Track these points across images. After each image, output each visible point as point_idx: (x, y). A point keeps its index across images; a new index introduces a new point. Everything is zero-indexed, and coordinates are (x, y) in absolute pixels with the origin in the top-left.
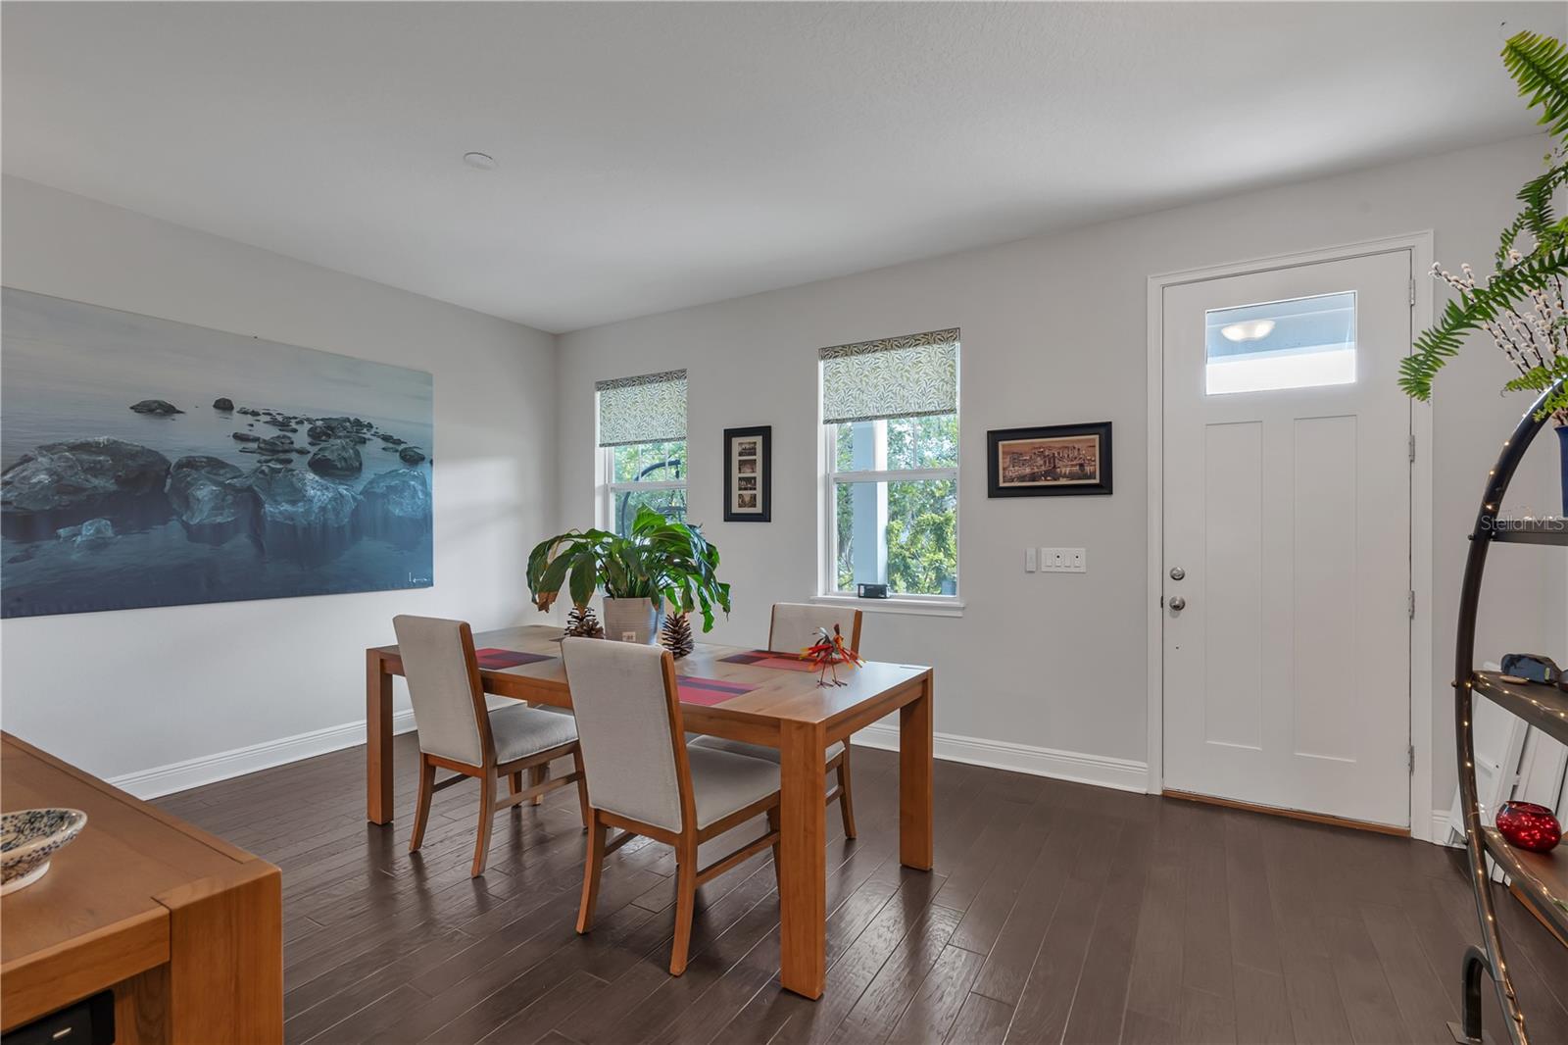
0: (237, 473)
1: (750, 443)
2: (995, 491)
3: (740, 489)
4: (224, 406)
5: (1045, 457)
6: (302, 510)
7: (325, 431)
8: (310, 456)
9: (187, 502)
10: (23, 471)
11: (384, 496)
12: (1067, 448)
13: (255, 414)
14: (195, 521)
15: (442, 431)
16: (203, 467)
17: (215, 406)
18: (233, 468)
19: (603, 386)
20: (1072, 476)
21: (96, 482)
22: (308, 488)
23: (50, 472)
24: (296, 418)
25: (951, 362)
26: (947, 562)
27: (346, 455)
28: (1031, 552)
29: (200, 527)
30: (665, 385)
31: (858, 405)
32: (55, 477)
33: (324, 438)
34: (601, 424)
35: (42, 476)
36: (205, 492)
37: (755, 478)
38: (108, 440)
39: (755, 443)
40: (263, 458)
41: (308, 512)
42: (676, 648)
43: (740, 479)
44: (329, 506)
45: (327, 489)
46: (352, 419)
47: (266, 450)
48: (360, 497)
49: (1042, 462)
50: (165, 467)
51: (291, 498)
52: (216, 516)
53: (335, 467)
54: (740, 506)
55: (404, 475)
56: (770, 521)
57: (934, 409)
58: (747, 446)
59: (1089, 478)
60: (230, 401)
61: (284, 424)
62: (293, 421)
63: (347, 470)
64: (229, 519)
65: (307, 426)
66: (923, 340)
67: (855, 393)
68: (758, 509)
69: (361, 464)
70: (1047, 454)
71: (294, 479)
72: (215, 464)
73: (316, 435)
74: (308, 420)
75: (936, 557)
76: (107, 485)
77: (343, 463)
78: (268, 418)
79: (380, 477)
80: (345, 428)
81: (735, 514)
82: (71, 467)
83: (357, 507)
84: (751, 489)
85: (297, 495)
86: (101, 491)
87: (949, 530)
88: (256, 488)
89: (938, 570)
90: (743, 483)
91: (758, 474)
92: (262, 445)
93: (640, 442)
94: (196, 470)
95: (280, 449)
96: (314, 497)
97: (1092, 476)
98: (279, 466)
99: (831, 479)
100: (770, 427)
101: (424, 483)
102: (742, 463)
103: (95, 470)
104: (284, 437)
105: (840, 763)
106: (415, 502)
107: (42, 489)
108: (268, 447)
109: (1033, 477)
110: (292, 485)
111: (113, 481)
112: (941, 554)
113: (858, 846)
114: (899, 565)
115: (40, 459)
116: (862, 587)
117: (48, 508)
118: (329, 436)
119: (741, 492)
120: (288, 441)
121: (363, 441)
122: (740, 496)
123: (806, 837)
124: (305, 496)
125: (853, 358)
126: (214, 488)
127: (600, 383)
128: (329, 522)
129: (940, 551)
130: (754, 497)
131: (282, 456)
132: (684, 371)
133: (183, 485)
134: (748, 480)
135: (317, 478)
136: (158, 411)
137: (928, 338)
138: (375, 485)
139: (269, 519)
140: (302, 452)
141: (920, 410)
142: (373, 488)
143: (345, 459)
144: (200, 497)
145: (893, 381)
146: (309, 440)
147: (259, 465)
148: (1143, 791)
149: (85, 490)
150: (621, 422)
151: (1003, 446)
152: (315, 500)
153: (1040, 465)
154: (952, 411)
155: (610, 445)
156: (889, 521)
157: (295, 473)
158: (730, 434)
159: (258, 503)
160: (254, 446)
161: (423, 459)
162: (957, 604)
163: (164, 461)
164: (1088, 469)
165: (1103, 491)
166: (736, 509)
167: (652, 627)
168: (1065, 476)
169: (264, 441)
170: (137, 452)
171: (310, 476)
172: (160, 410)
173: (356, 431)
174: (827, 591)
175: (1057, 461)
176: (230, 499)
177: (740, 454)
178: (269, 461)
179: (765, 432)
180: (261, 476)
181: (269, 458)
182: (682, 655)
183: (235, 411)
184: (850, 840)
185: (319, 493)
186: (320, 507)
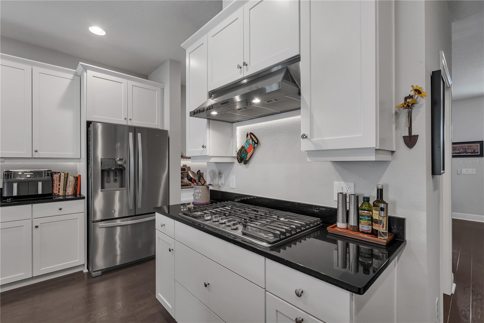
12: (470, 146)
59: (477, 153)
109: (459, 153)
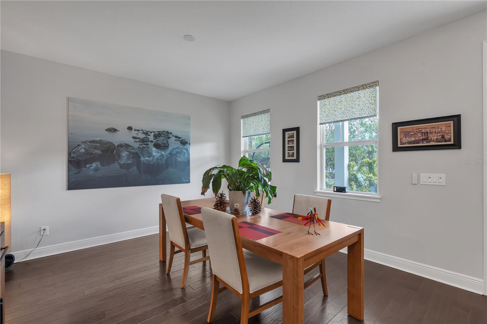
0: (133, 148)
1: (292, 134)
2: (396, 148)
3: (288, 150)
4: (130, 128)
5: (422, 133)
6: (151, 159)
7: (158, 135)
8: (154, 143)
9: (120, 157)
10: (78, 148)
11: (175, 155)
13: (138, 130)
14: (122, 163)
15: (193, 134)
16: (124, 147)
17: (127, 129)
18: (133, 147)
19: (244, 117)
20: (437, 140)
21: (96, 151)
22: (153, 152)
23: (85, 149)
24: (150, 131)
25: (375, 96)
26: (374, 178)
27: (164, 142)
28: (415, 175)
29: (123, 164)
30: (263, 115)
31: (334, 117)
32: (86, 150)
33: (158, 137)
34: (243, 130)
35: (83, 150)
36: (124, 154)
37: (293, 146)
38: (99, 139)
39: (294, 133)
40: (141, 144)
41: (153, 160)
42: (254, 211)
43: (288, 147)
44: (159, 158)
45: (159, 153)
46: (166, 131)
47: (141, 141)
48: (168, 155)
49: (420, 135)
50: (114, 147)
51: (148, 156)
52: (127, 161)
53: (161, 146)
54: (288, 157)
55: (181, 148)
56: (299, 162)
57: (366, 116)
58: (291, 135)
60: (131, 127)
61: (146, 133)
62: (149, 132)
63: (164, 147)
64: (131, 162)
65: (153, 134)
66: (362, 88)
67: (332, 112)
68: (295, 158)
69: (168, 145)
70: (423, 131)
71: (149, 150)
72: (127, 146)
73: (155, 136)
74: (153, 132)
75: (369, 176)
76: (99, 152)
77: (163, 145)
78: (142, 132)
79: (174, 149)
80: (164, 134)
81: (286, 159)
82: (90, 147)
83: (167, 158)
84: (292, 150)
85: (150, 155)
86: (97, 154)
87: (375, 165)
88: (138, 153)
89: (370, 181)
90: (289, 148)
91: (295, 145)
92: (140, 140)
93: (255, 135)
94: (122, 148)
95: (145, 141)
96: (155, 155)
97: (449, 140)
98: (145, 146)
99: (323, 146)
100: (299, 127)
101: (187, 150)
102: (289, 141)
103: (96, 148)
104: (147, 137)
105: (321, 263)
106: (185, 157)
107: (82, 153)
108: (142, 140)
110: (148, 151)
111: (100, 151)
112: (372, 174)
113: (329, 299)
114: (353, 179)
115: (82, 145)
116: (335, 188)
117: (84, 159)
118: (159, 137)
119: (289, 152)
120: (148, 138)
121: (169, 138)
122: (288, 153)
123: (293, 310)
124: (152, 155)
125: (331, 98)
126: (127, 153)
127: (243, 116)
128: (159, 163)
129: (371, 173)
130: (293, 153)
131: (146, 143)
132: (269, 110)
133: (119, 152)
134: (291, 147)
135: (156, 149)
136: (112, 131)
137: (364, 87)
138: (173, 151)
139: (142, 162)
140: (152, 142)
141: (360, 117)
142: (172, 152)
143: (164, 144)
144: (123, 156)
145: (348, 106)
146: (154, 138)
147: (139, 146)
148: (481, 293)
149: (93, 154)
150: (249, 129)
151: (400, 129)
152: (155, 156)
153: (420, 136)
154: (375, 115)
155: (246, 137)
156: (349, 161)
157: (149, 148)
158: (284, 131)
159: (139, 157)
160: (138, 140)
161: (187, 143)
162: (377, 196)
163: (114, 145)
164: (447, 137)
165: (456, 147)
166: (287, 158)
167: (246, 202)
168: (434, 141)
169: (141, 138)
170: (107, 143)
171: (154, 149)
172: (113, 130)
173: (167, 134)
174: (321, 189)
175: (429, 134)
176: (131, 156)
177: (288, 138)
178: (142, 144)
179: (297, 129)
180: (140, 149)
181: (142, 143)
182: (256, 213)
183: (133, 130)
184: (325, 296)
185: (156, 154)
186: (157, 158)
